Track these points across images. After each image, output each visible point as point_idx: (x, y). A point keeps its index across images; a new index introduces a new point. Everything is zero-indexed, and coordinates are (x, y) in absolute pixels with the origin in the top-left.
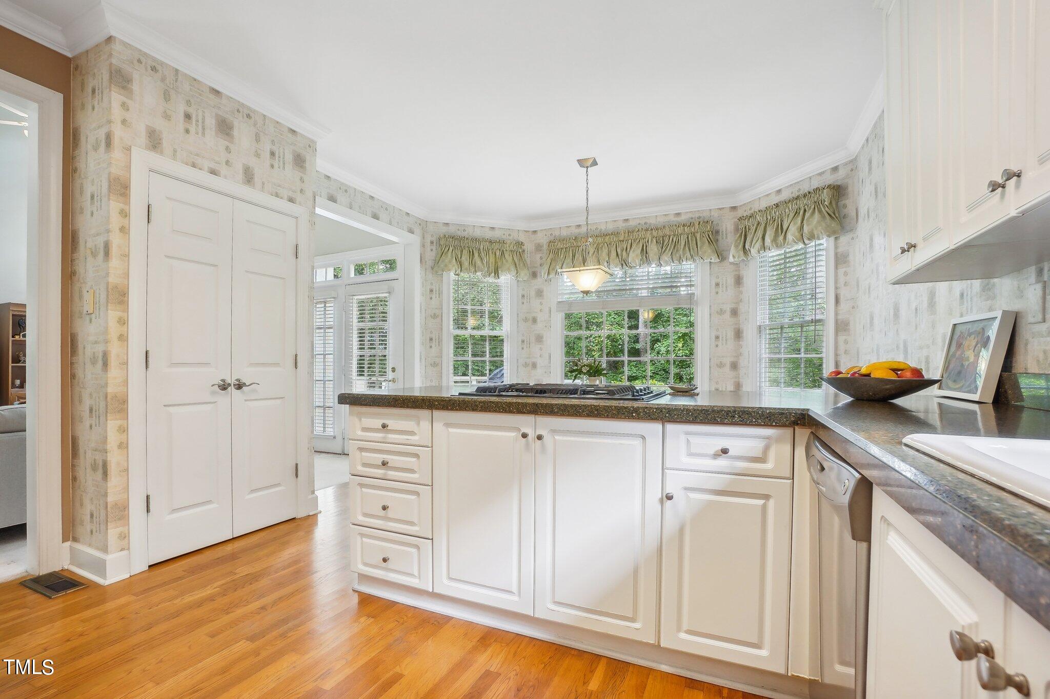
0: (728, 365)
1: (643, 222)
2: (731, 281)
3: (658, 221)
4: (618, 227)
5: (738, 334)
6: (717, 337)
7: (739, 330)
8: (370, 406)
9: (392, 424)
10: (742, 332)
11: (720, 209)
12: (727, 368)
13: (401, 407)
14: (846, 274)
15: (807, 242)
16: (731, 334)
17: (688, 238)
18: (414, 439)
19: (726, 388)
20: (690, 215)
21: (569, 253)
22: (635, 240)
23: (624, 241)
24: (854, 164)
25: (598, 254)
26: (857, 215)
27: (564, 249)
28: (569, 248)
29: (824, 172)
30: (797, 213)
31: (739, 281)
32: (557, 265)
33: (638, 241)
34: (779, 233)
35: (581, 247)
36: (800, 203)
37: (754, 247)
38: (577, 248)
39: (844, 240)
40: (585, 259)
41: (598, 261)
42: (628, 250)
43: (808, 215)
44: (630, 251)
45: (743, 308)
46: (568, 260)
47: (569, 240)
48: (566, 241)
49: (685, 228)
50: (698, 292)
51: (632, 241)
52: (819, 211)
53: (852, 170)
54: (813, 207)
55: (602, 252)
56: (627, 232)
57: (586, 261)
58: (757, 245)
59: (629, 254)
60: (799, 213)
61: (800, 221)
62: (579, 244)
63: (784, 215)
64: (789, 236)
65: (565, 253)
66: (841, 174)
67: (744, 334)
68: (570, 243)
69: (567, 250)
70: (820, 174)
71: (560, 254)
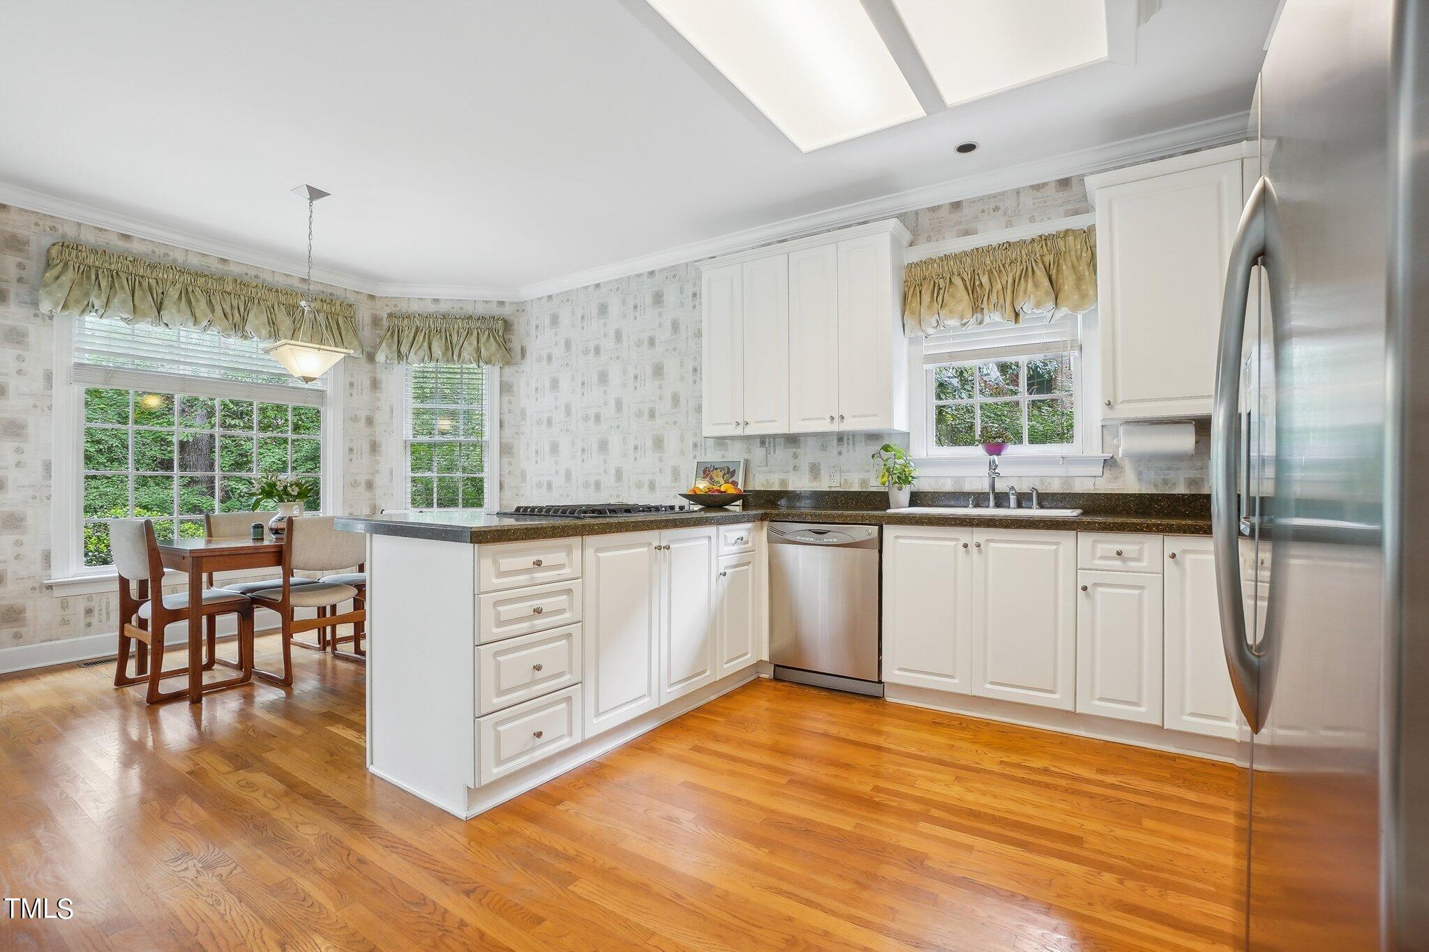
0: (363, 484)
1: (252, 273)
2: (367, 383)
3: (275, 279)
4: (209, 267)
5: (374, 447)
6: (351, 450)
7: (375, 443)
8: (523, 539)
9: (547, 559)
10: (380, 446)
11: (358, 293)
12: (362, 488)
13: (560, 536)
14: (510, 402)
15: (481, 364)
16: (366, 447)
17: (327, 318)
18: (566, 571)
19: (362, 512)
20: (321, 288)
21: (121, 282)
22: (252, 299)
23: (233, 295)
24: (521, 307)
25: (189, 302)
26: (523, 352)
27: (105, 270)
28: (117, 273)
29: (490, 302)
30: (469, 333)
31: (375, 384)
32: (87, 295)
33: (256, 301)
34: (449, 347)
35: (147, 279)
36: (472, 325)
37: (416, 354)
38: (137, 278)
39: (508, 370)
40: (161, 303)
41: (193, 314)
42: (242, 310)
43: (483, 339)
44: (246, 313)
45: (380, 418)
46: (122, 296)
47: (119, 257)
48: (110, 258)
49: (325, 304)
50: (329, 390)
51: (246, 298)
52: (495, 339)
53: (518, 311)
54: (487, 333)
55: (197, 300)
56: (238, 282)
57: (163, 307)
58: (421, 353)
59: (245, 318)
60: (472, 334)
61: (476, 343)
62: (141, 272)
63: (452, 330)
64: (465, 354)
65: (110, 279)
66: (506, 311)
67: (383, 448)
68: (120, 265)
69: (114, 273)
70: (486, 302)
71: (93, 277)
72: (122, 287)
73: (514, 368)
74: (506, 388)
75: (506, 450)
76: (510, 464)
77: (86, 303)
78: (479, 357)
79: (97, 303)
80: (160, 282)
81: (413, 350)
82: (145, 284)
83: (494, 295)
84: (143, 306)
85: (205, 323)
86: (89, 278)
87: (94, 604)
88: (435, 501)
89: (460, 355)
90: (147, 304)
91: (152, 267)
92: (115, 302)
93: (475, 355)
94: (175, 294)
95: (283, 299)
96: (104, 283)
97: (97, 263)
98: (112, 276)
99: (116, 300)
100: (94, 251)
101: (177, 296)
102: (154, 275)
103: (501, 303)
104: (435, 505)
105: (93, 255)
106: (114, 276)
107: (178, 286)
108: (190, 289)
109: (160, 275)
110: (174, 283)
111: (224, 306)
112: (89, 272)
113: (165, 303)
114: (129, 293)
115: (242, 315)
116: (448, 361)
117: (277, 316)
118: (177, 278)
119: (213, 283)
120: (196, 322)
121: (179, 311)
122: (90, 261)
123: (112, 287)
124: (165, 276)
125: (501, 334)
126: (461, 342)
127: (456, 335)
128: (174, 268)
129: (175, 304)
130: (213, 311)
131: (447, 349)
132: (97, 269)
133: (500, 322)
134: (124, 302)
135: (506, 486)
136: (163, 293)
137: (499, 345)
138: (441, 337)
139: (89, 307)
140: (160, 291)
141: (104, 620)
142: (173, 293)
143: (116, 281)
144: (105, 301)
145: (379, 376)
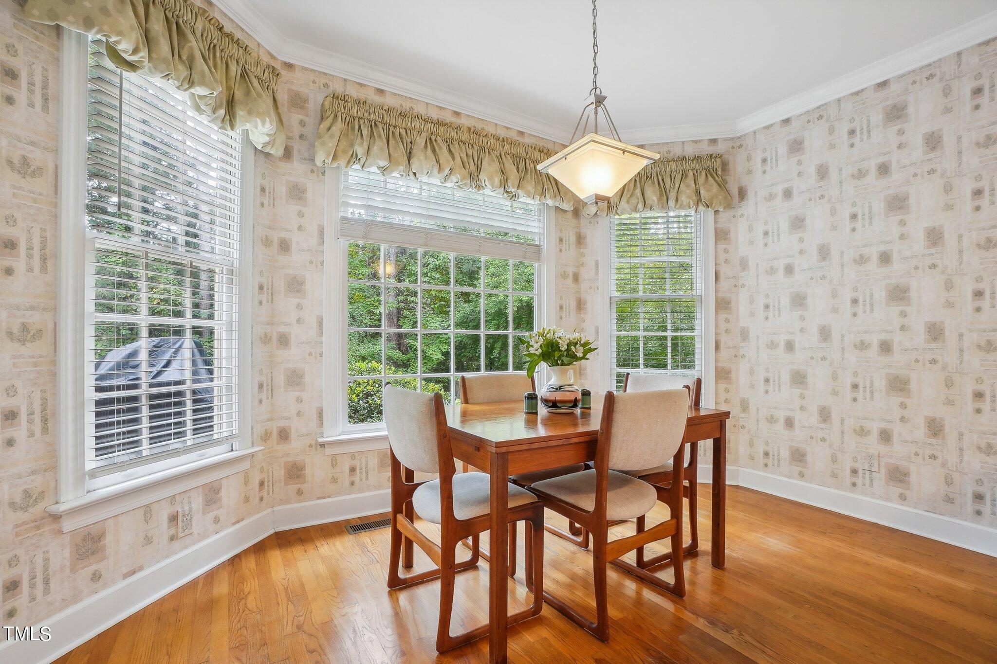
2: (573, 238)
4: (446, 118)
6: (561, 307)
14: (726, 251)
15: (701, 208)
21: (379, 131)
22: (482, 149)
23: (467, 144)
24: (738, 143)
25: (434, 151)
26: (742, 194)
27: (366, 120)
28: (375, 123)
29: (700, 141)
30: (684, 175)
31: (580, 240)
32: (352, 145)
33: (487, 150)
34: (664, 194)
35: (398, 129)
36: (686, 166)
37: (628, 202)
38: (391, 128)
39: (724, 216)
40: (410, 153)
41: (438, 161)
42: (476, 159)
43: (701, 180)
44: (479, 162)
45: (586, 274)
46: (379, 145)
47: (376, 107)
48: (370, 108)
49: (542, 154)
50: (544, 244)
51: (479, 148)
52: (714, 178)
53: (733, 148)
54: (704, 173)
55: (440, 148)
56: (472, 131)
57: (413, 154)
58: (634, 201)
59: (479, 166)
60: (686, 176)
61: (694, 185)
62: (394, 122)
63: (664, 174)
64: (683, 198)
65: (370, 128)
66: (720, 148)
67: (589, 306)
68: (377, 114)
69: (373, 124)
70: (696, 142)
71: (357, 127)
72: (380, 136)
73: (731, 212)
74: (721, 235)
75: (723, 305)
76: (727, 321)
77: (351, 153)
78: (699, 200)
79: (360, 150)
80: (408, 132)
81: (624, 199)
82: (397, 134)
83: (705, 132)
84: (396, 155)
85: (447, 171)
86: (353, 129)
87: (356, 463)
88: (642, 361)
89: (677, 200)
90: (399, 153)
91: (403, 115)
92: (375, 149)
93: (694, 198)
94: (422, 143)
95: (508, 147)
96: (365, 132)
97: (359, 113)
98: (371, 126)
99: (375, 148)
100: (358, 102)
101: (423, 144)
102: (404, 125)
103: (714, 141)
104: (642, 366)
105: (356, 105)
106: (373, 125)
107: (424, 135)
108: (433, 138)
109: (409, 124)
110: (420, 133)
111: (462, 155)
112: (353, 123)
113: (414, 151)
114: (385, 141)
115: (476, 163)
116: (662, 207)
117: (505, 165)
118: (422, 127)
119: (451, 132)
120: (440, 169)
121: (426, 158)
122: (354, 112)
123: (372, 135)
124: (413, 125)
125: (719, 173)
126: (677, 186)
127: (669, 180)
128: (420, 118)
129: (422, 151)
130: (453, 159)
131: (661, 195)
132: (360, 118)
133: (718, 160)
134: (381, 149)
135: (722, 346)
136: (411, 143)
137: (720, 186)
138: (653, 183)
139: (354, 158)
140: (409, 141)
141: (364, 479)
142: (420, 141)
143: (374, 130)
144: (367, 148)
145: (583, 231)
